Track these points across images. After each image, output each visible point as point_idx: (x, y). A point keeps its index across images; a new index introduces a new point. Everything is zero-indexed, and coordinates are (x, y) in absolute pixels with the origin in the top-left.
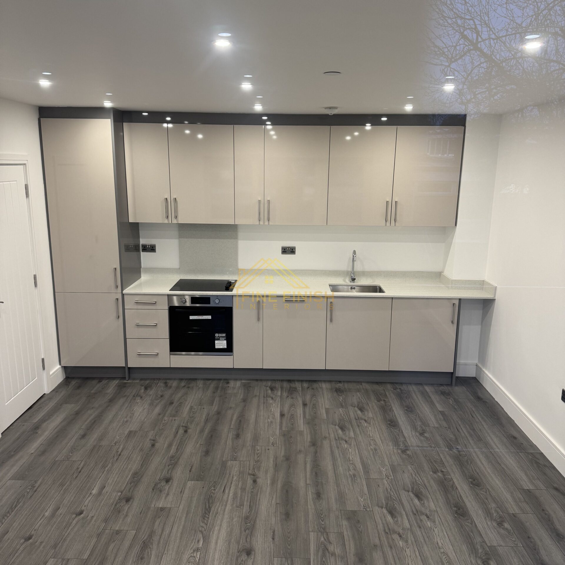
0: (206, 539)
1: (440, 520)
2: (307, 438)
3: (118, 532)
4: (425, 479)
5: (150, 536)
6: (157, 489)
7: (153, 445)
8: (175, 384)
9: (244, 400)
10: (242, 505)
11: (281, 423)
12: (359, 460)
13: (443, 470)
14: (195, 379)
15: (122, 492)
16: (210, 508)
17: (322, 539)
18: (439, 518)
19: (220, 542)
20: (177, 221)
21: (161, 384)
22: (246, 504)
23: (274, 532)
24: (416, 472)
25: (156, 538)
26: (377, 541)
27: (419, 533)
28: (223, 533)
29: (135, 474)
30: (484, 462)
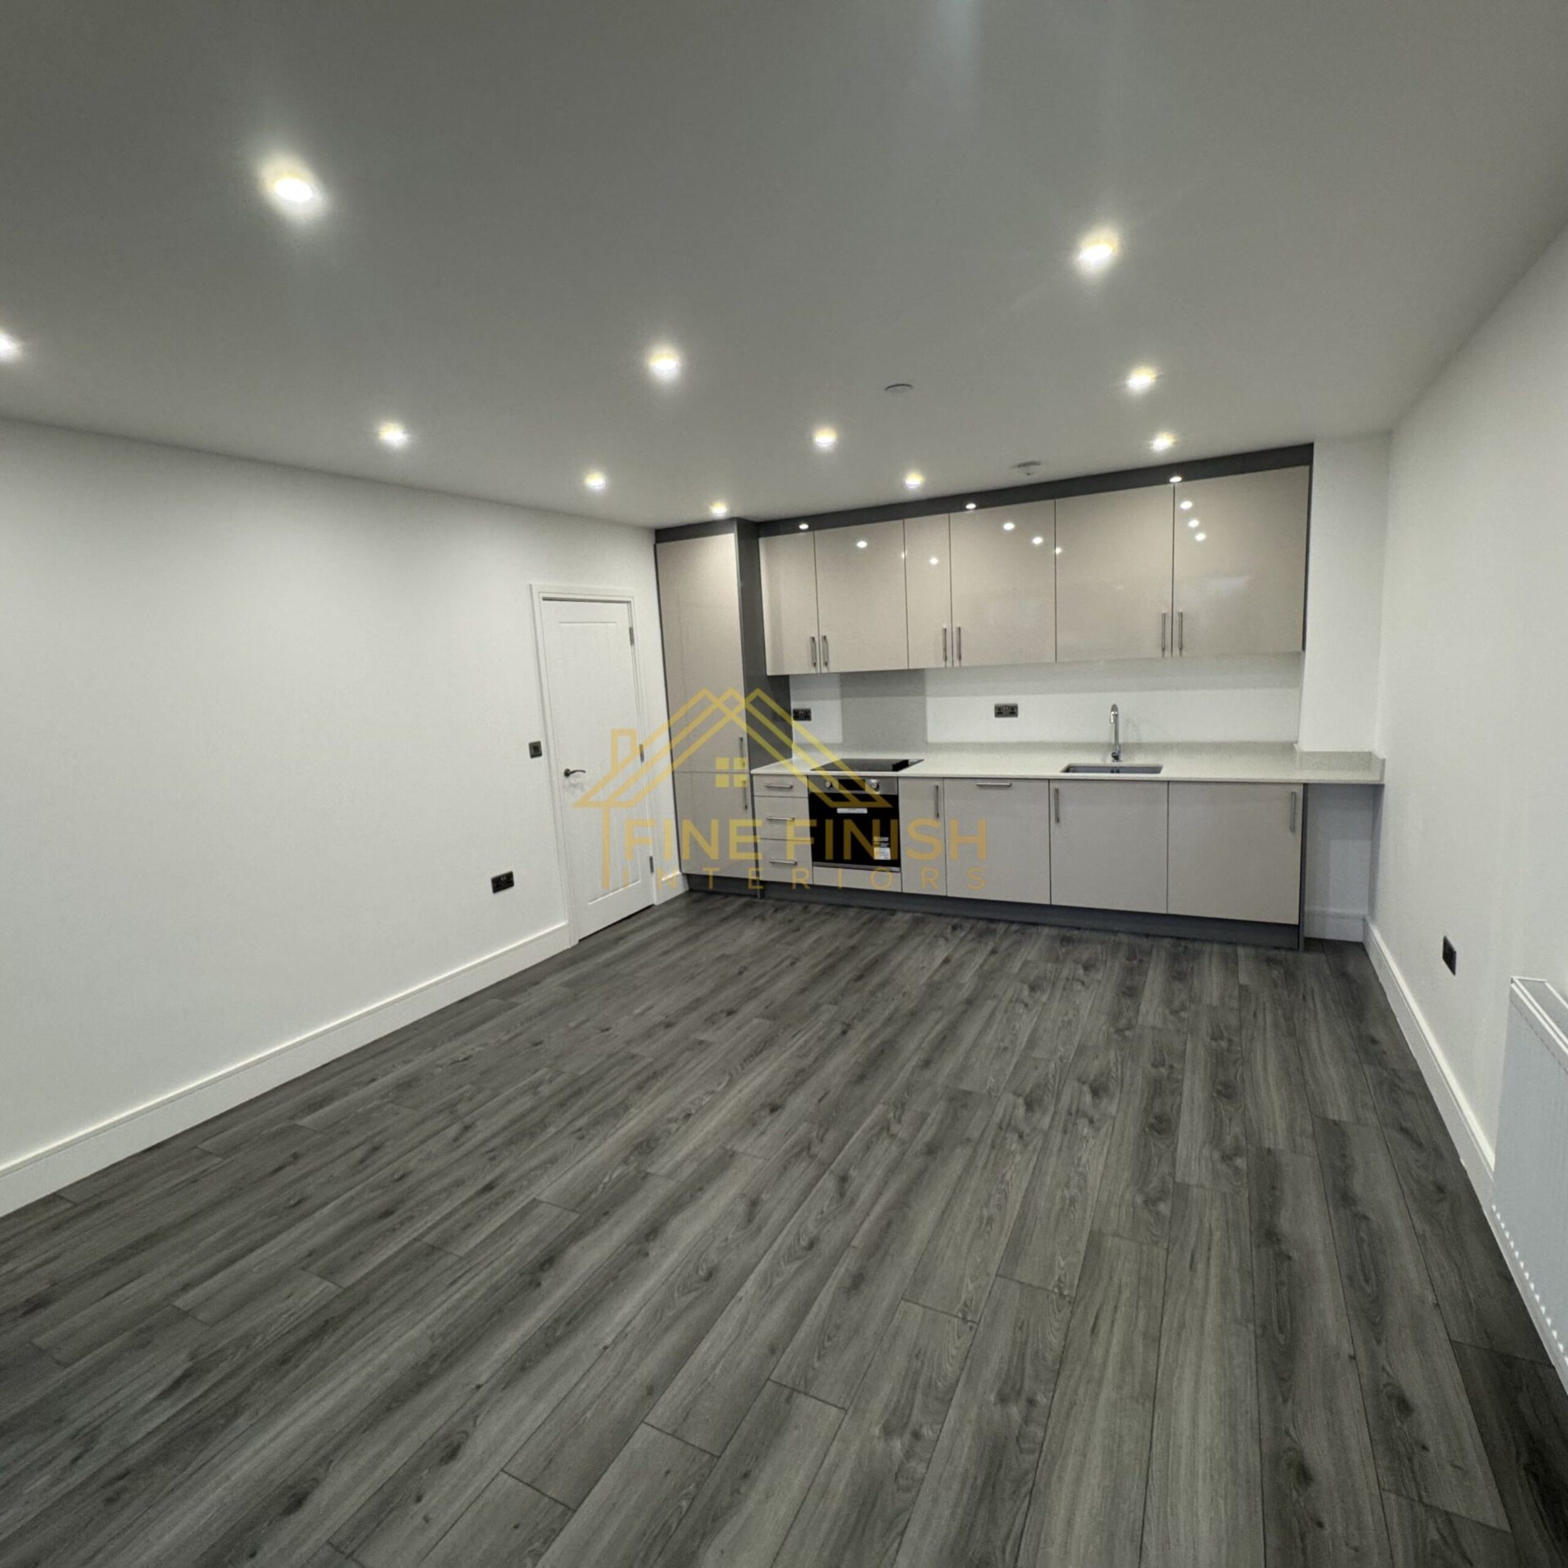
0: (731, 1083)
1: (1111, 1130)
2: (965, 993)
3: (633, 1056)
4: (1128, 1073)
5: (666, 1068)
6: (711, 1020)
7: (740, 973)
8: (817, 908)
9: (902, 938)
10: (805, 1055)
11: (937, 970)
12: (1029, 1032)
13: (1175, 1065)
14: (847, 906)
15: (667, 1017)
16: (762, 1050)
17: (891, 1115)
18: (1111, 1128)
19: (746, 1091)
20: (828, 669)
21: (799, 907)
22: (811, 1057)
23: (826, 1094)
24: (1120, 1059)
25: (670, 1072)
26: (976, 1135)
27: (1058, 1140)
28: (759, 1081)
29: (698, 1000)
30: (1271, 1068)
